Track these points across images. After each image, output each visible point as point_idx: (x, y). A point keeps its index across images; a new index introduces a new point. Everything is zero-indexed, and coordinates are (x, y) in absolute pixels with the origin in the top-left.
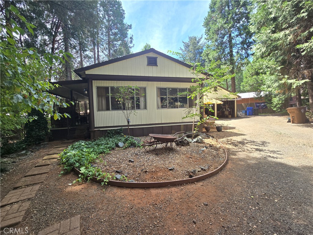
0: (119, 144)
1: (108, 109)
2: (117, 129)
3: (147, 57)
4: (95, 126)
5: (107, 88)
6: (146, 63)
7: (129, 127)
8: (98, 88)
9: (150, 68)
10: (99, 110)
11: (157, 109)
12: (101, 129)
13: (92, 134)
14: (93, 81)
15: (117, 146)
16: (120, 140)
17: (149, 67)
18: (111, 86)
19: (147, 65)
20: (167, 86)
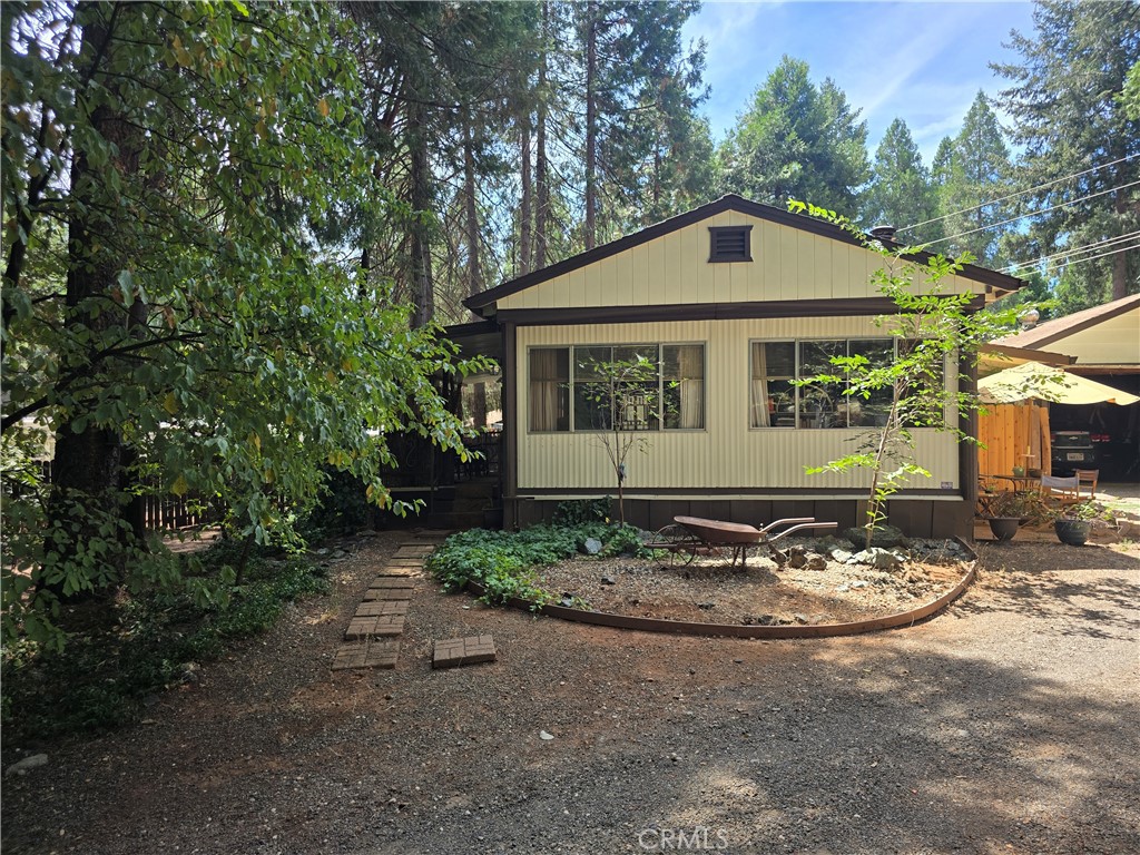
0: (587, 545)
1: (562, 426)
2: (593, 501)
3: (710, 229)
4: (520, 485)
5: (562, 353)
6: (706, 252)
7: (624, 497)
8: (535, 352)
9: (722, 268)
10: (534, 429)
11: (749, 430)
12: (537, 497)
13: (508, 512)
14: (519, 329)
15: (582, 549)
16: (592, 534)
17: (718, 265)
18: (576, 342)
19: (709, 262)
20: (798, 335)
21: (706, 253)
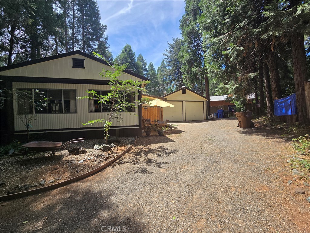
3: (72, 58)
4: (15, 130)
7: (29, 133)
11: (89, 113)
14: (13, 83)
17: (75, 69)
18: (34, 88)
19: (72, 67)
20: (101, 89)
21: (72, 65)
